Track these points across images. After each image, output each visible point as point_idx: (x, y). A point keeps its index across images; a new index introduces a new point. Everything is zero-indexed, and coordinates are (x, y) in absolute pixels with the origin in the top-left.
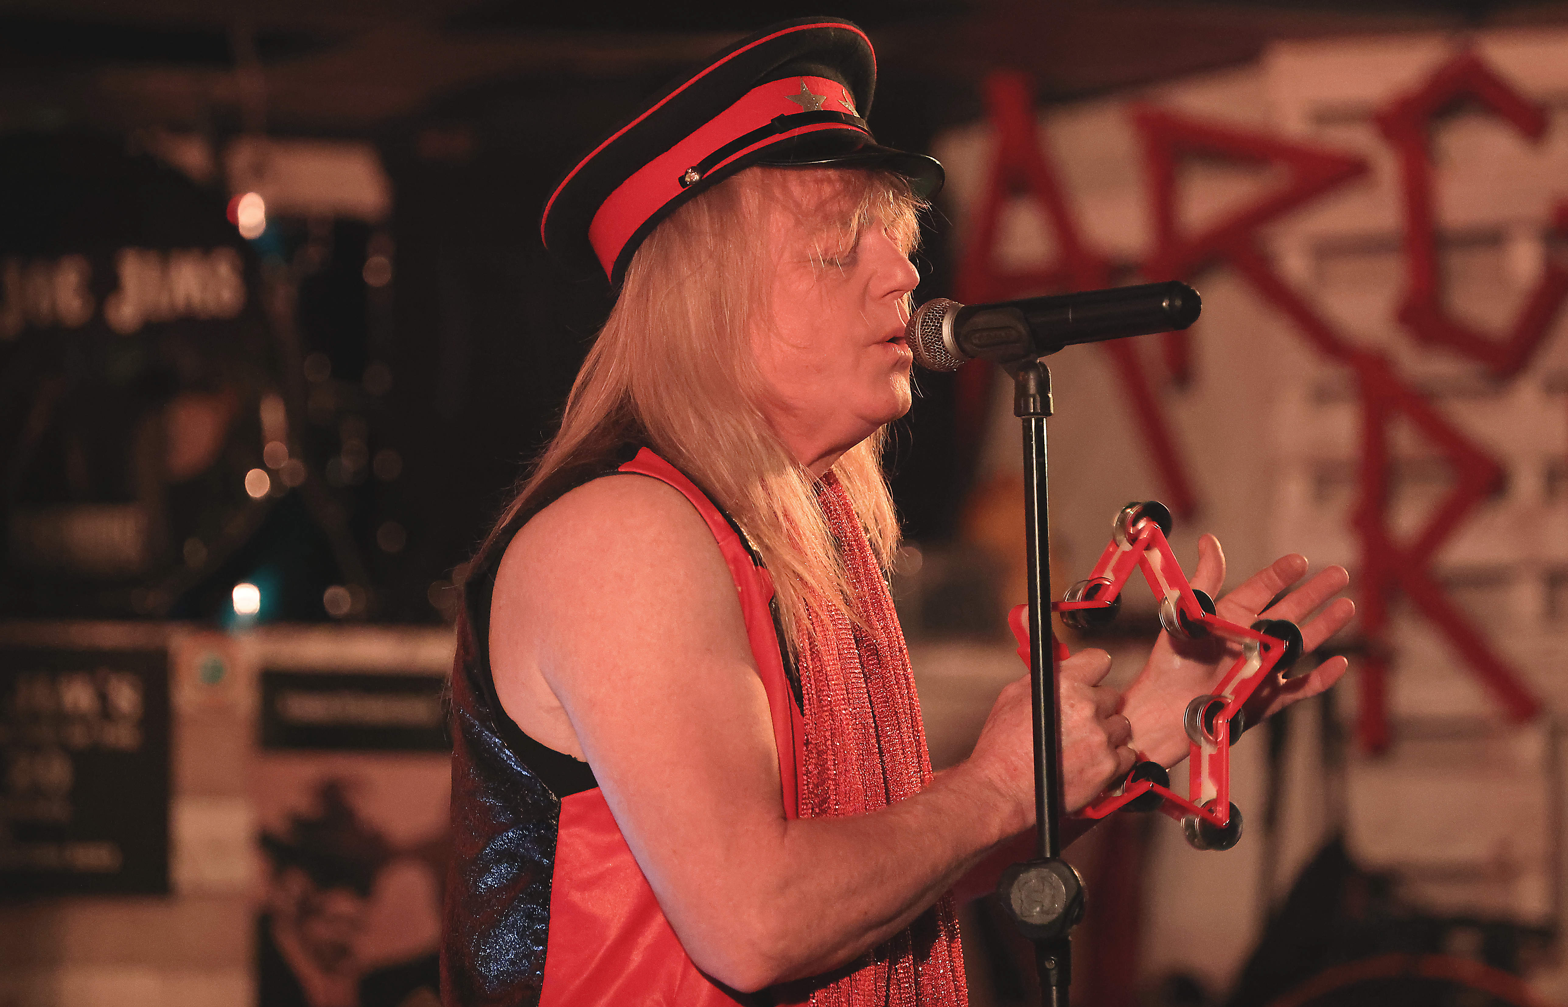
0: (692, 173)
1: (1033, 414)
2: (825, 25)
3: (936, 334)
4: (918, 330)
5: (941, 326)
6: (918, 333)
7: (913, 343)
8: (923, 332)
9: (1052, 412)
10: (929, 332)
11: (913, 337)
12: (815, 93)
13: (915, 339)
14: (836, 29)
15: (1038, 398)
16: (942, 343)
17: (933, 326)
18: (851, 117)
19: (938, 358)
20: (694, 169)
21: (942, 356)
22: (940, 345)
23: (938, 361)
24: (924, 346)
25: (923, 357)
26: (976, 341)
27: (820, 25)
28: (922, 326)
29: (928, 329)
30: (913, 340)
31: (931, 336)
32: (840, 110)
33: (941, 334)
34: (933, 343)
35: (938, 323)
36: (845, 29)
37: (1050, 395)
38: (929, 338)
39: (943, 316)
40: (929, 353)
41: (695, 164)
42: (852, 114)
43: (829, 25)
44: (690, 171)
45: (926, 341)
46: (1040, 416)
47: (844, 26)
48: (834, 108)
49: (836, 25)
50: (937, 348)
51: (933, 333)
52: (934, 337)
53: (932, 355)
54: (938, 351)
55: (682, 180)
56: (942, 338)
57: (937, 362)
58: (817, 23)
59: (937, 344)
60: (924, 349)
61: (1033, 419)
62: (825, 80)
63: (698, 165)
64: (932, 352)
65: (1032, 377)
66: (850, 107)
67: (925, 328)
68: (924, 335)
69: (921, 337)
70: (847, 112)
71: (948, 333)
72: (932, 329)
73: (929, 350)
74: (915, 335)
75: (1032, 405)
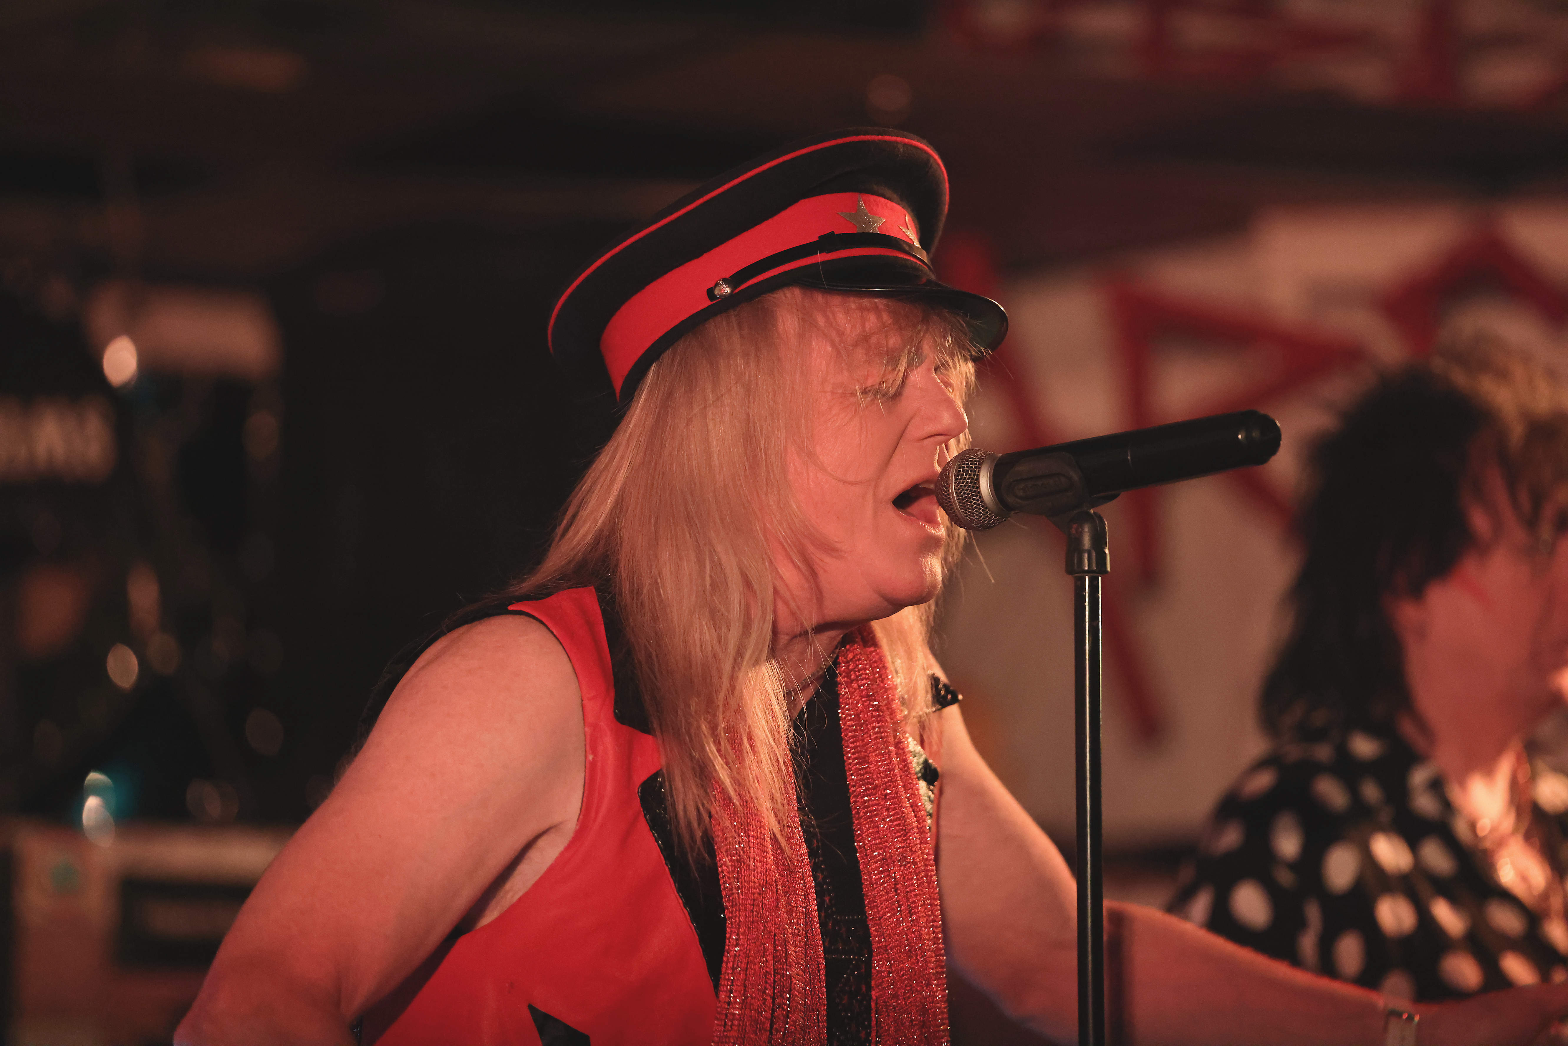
0: (722, 285)
1: (1087, 572)
2: (894, 138)
3: (973, 487)
4: (951, 484)
5: (978, 479)
6: (952, 488)
7: (947, 500)
8: (957, 487)
9: (1109, 569)
10: (965, 486)
11: (946, 493)
12: (875, 214)
13: (949, 494)
14: (905, 145)
15: (1094, 554)
16: (980, 497)
17: (968, 479)
18: (911, 246)
19: (976, 515)
20: (726, 281)
21: (981, 513)
22: (978, 500)
23: (976, 518)
24: (960, 503)
25: (959, 515)
26: (1021, 493)
27: (887, 138)
28: (956, 479)
29: (963, 483)
30: (946, 496)
31: (967, 490)
32: (900, 236)
33: (979, 488)
34: (970, 498)
35: (974, 475)
36: (916, 148)
37: (1107, 551)
38: (964, 493)
39: (980, 468)
40: (966, 510)
41: (728, 275)
42: (912, 243)
43: (899, 139)
44: (721, 282)
45: (962, 496)
46: (1095, 575)
47: (915, 143)
48: (894, 233)
49: (907, 140)
50: (975, 503)
51: (969, 486)
52: (971, 491)
53: (969, 512)
54: (976, 507)
55: (710, 293)
56: (979, 492)
57: (974, 520)
58: (885, 135)
59: (974, 499)
60: (960, 506)
61: (1087, 577)
62: (886, 201)
63: (730, 277)
64: (969, 508)
65: (1086, 530)
66: (911, 235)
67: (959, 483)
68: (959, 490)
69: (956, 493)
70: (909, 242)
71: (987, 487)
72: (967, 482)
73: (965, 507)
74: (949, 491)
75: (1086, 561)
